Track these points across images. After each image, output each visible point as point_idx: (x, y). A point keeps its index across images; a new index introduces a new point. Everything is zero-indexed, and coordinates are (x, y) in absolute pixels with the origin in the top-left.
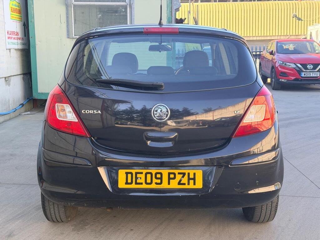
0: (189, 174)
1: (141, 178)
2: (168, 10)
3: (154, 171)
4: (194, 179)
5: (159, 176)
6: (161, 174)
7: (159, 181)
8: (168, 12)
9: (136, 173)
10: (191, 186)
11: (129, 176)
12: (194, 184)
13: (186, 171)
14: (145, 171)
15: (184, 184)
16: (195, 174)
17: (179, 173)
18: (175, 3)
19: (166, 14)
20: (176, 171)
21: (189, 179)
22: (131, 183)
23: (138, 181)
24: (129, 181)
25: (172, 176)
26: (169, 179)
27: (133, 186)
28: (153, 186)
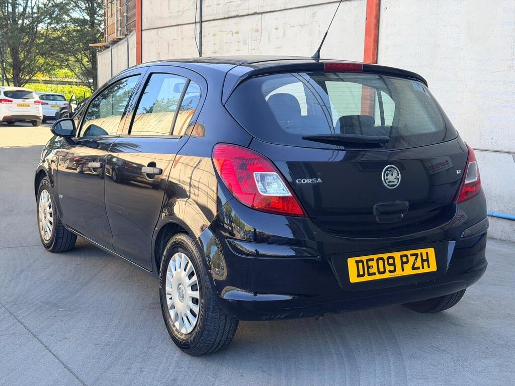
0: (421, 254)
1: (372, 266)
3: (385, 256)
4: (427, 260)
5: (391, 261)
6: (393, 258)
7: (392, 268)
9: (368, 261)
10: (426, 270)
11: (360, 264)
12: (429, 267)
13: (418, 251)
14: (375, 257)
15: (418, 268)
16: (427, 253)
17: (412, 255)
20: (408, 253)
21: (423, 261)
22: (363, 275)
23: (371, 271)
24: (361, 273)
25: (405, 259)
26: (403, 263)
27: (366, 278)
28: (387, 275)
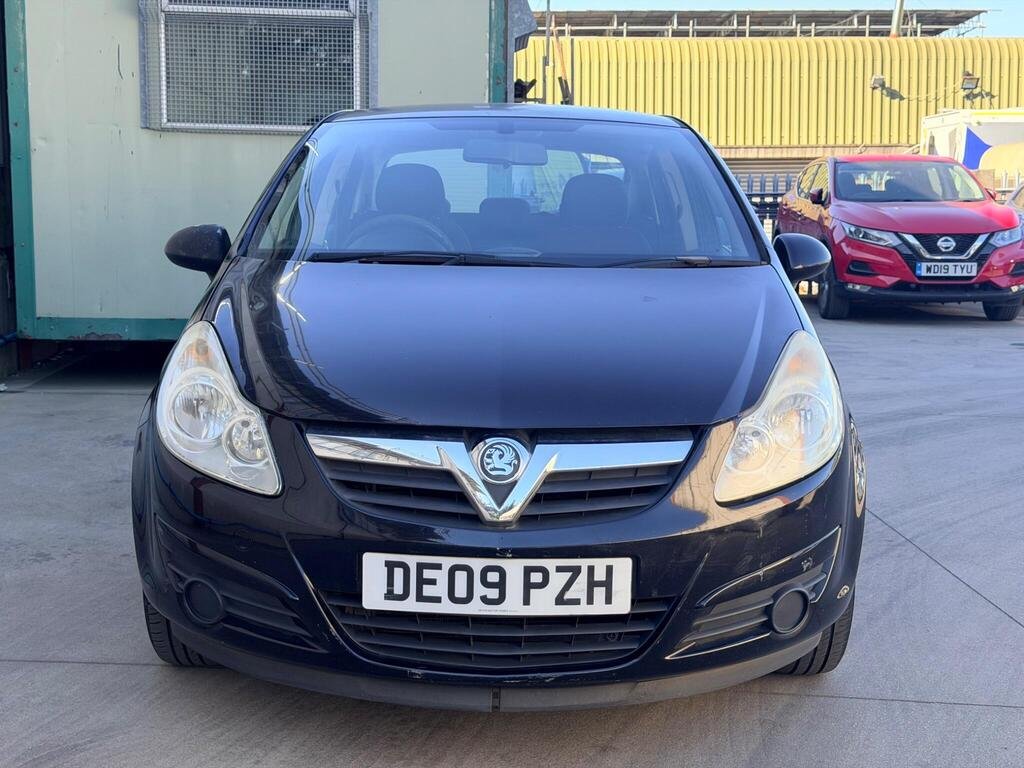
2: (494, 39)
8: (493, 46)
18: (516, 16)
19: (487, 55)
